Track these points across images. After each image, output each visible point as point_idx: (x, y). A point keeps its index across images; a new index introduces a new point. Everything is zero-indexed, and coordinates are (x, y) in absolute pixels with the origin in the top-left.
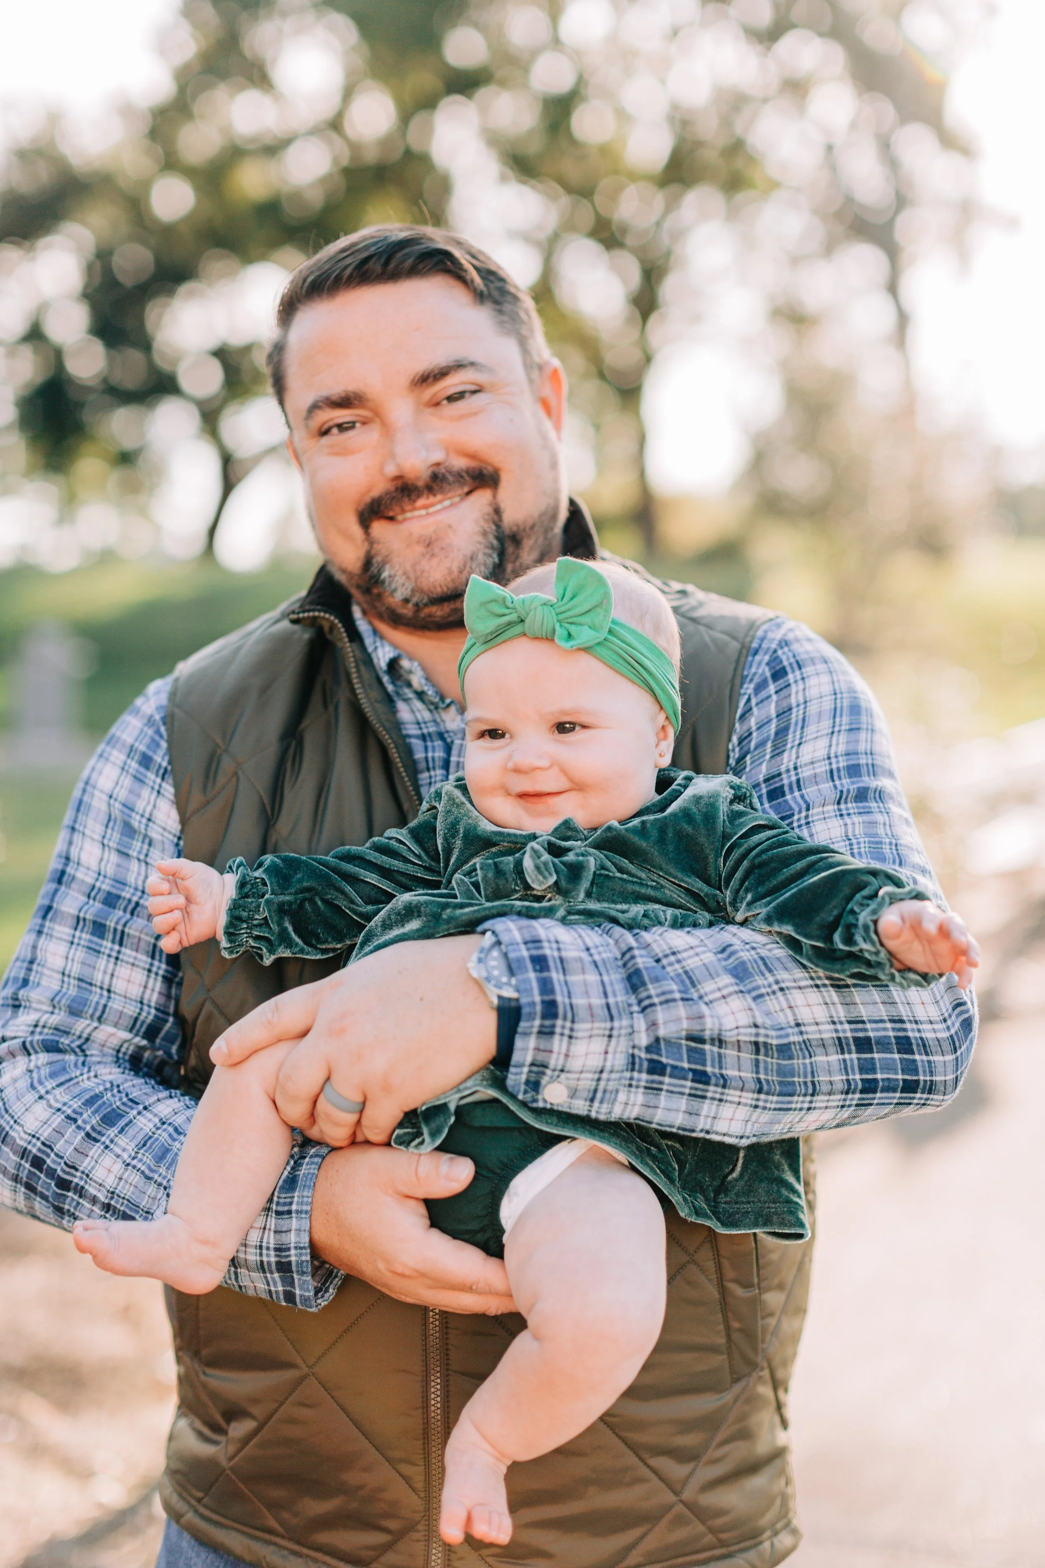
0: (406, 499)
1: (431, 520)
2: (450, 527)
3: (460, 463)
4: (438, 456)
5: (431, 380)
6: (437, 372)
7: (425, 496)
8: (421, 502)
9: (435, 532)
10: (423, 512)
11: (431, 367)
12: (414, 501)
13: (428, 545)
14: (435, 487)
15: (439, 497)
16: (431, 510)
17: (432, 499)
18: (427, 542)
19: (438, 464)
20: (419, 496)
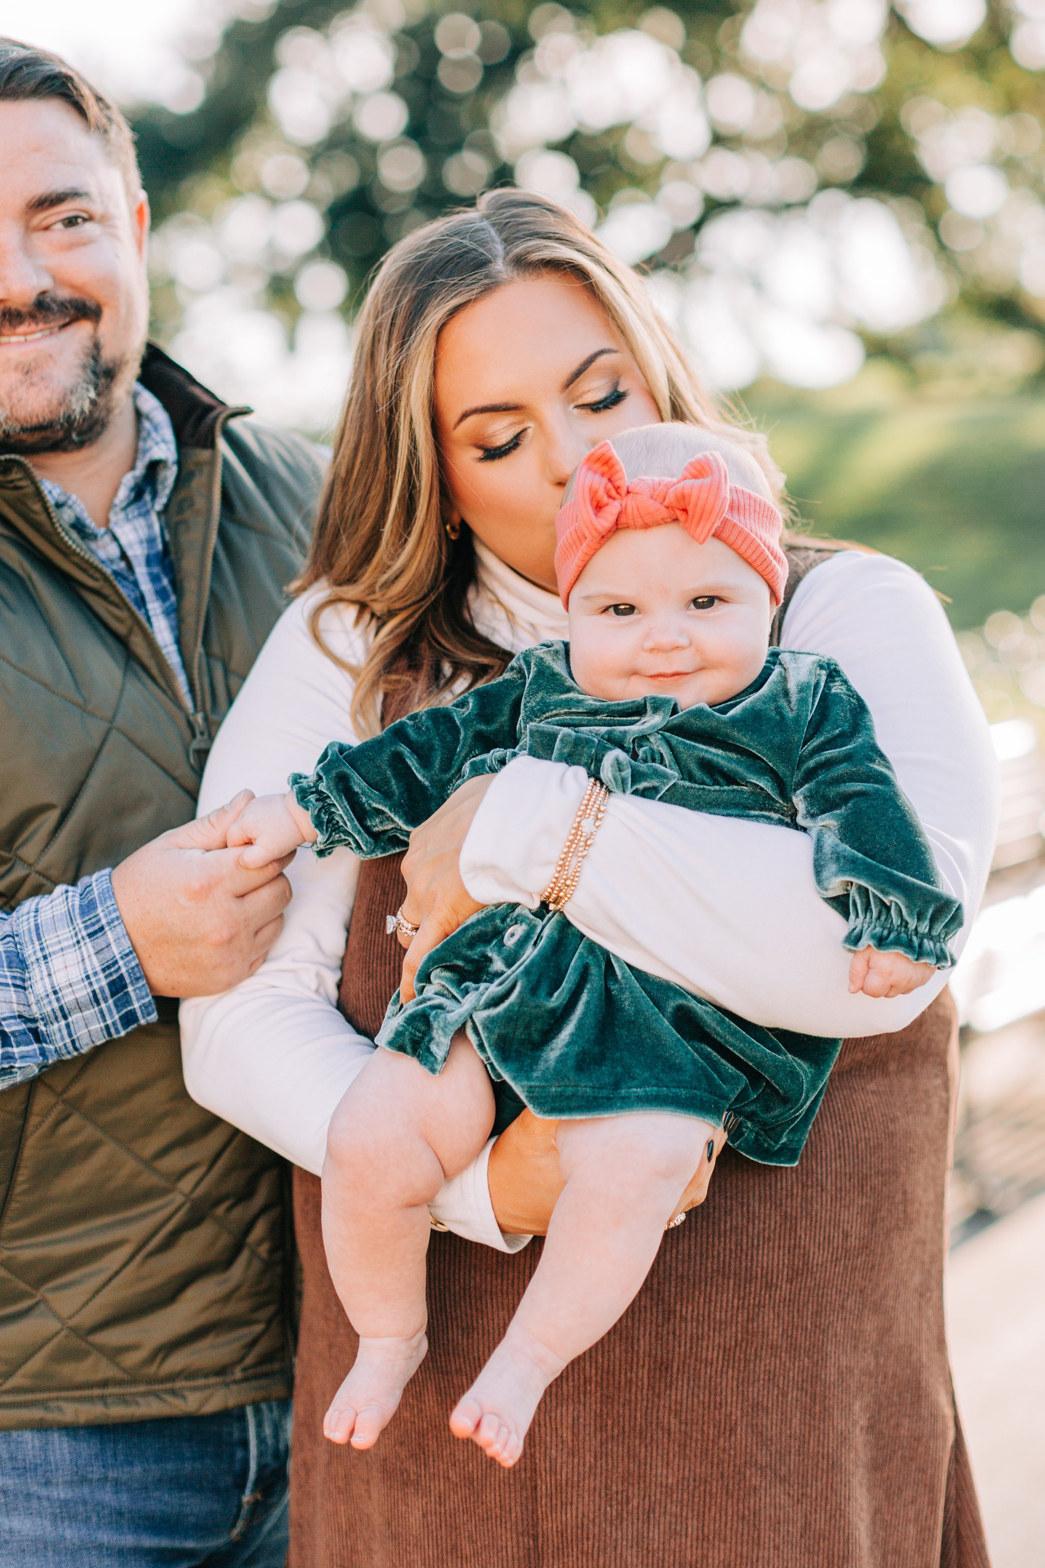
0: (7, 324)
1: (31, 347)
2: (50, 356)
3: (64, 294)
4: (45, 283)
5: (46, 204)
6: (54, 197)
7: (27, 323)
8: (22, 329)
9: (35, 360)
10: (22, 339)
11: (49, 191)
12: (14, 327)
13: (27, 373)
14: (38, 315)
15: (41, 326)
16: (29, 338)
17: (33, 327)
18: (25, 370)
19: (43, 293)
20: (21, 322)
